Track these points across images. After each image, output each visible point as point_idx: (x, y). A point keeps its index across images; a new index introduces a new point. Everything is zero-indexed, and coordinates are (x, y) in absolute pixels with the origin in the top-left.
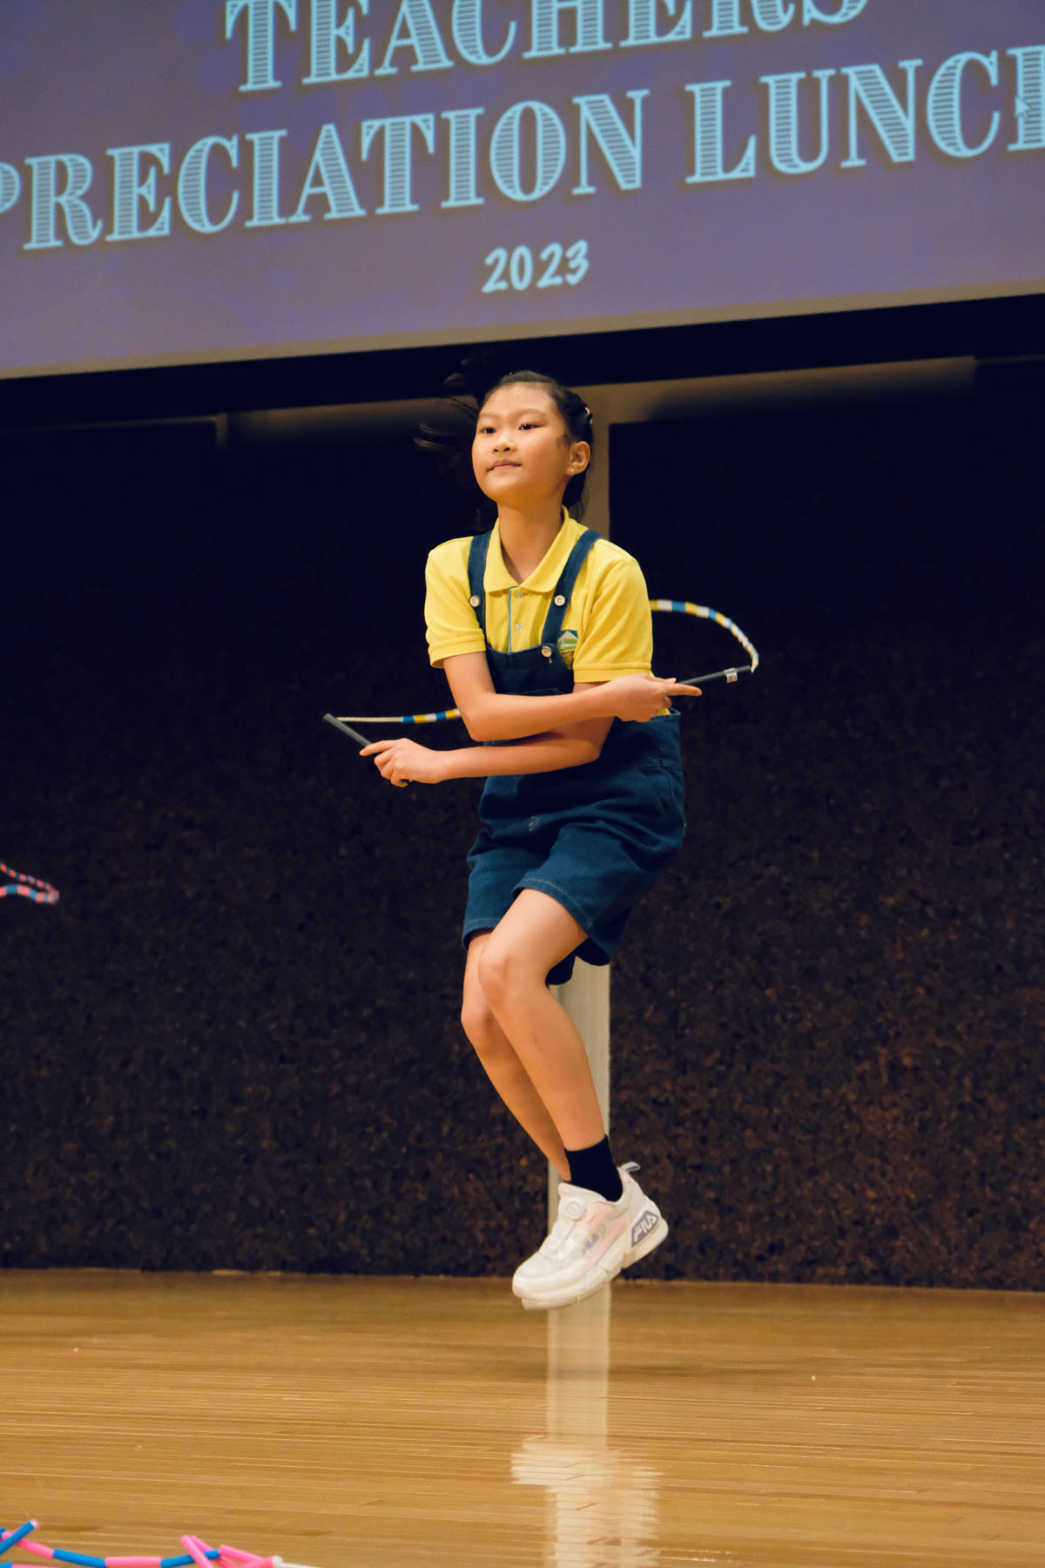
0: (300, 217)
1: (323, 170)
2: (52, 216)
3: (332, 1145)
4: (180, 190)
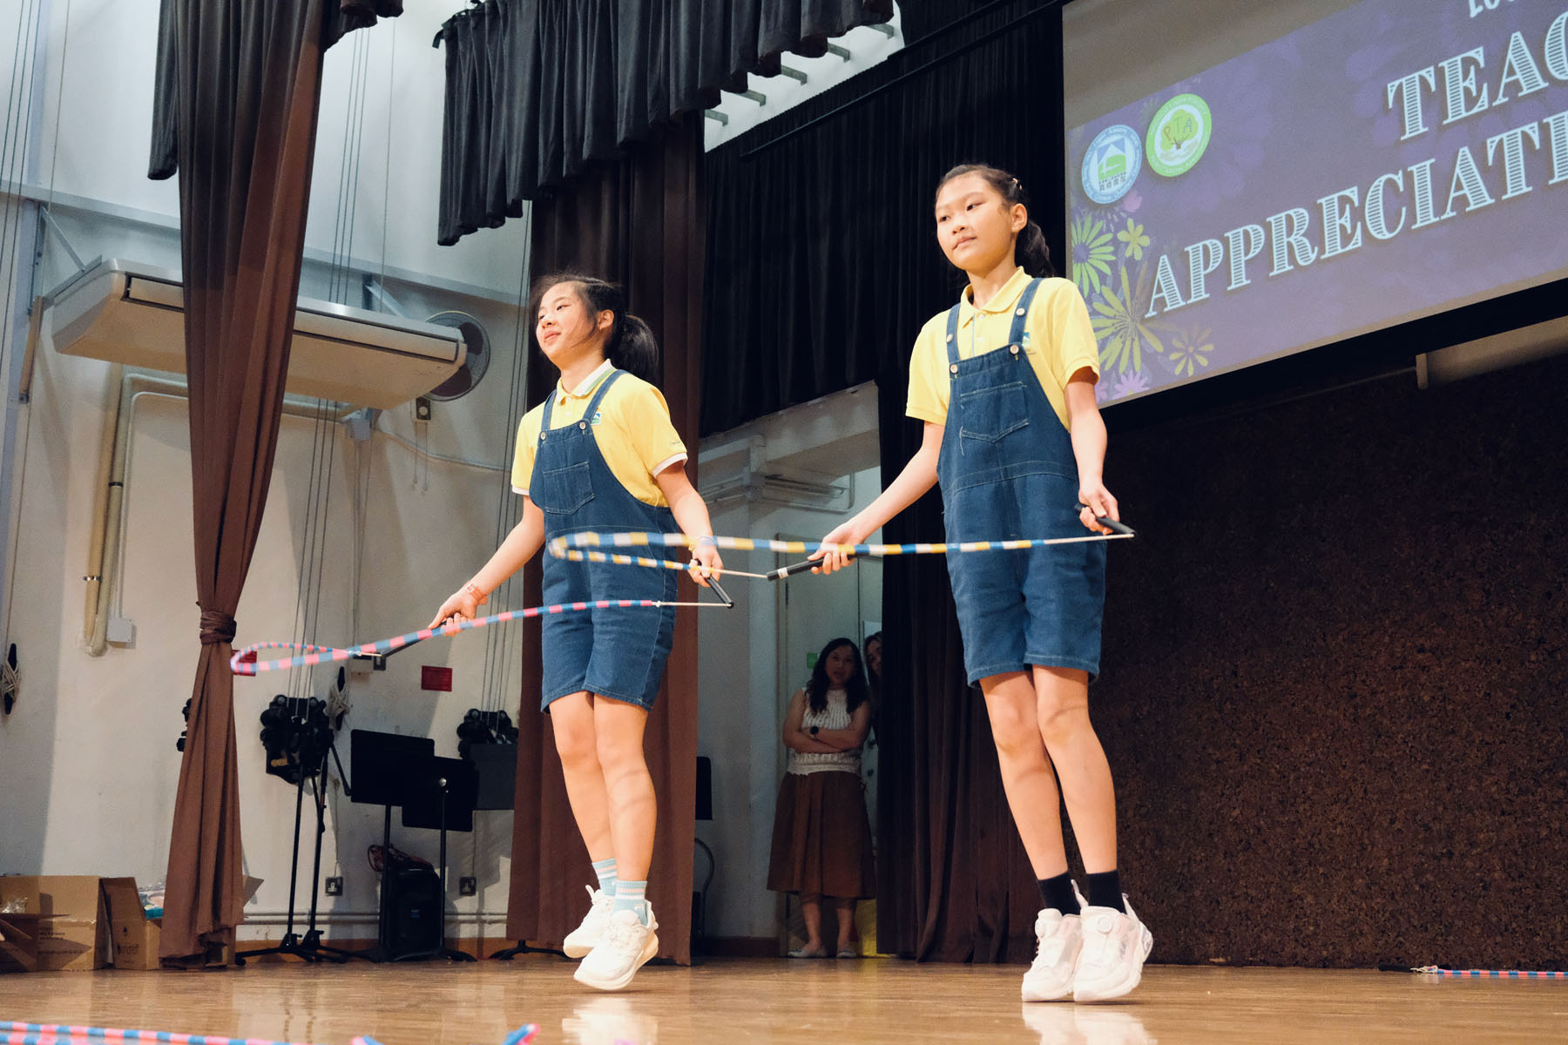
0: (1449, 214)
1: (1462, 179)
2: (1286, 251)
3: (1546, 874)
4: (1367, 215)
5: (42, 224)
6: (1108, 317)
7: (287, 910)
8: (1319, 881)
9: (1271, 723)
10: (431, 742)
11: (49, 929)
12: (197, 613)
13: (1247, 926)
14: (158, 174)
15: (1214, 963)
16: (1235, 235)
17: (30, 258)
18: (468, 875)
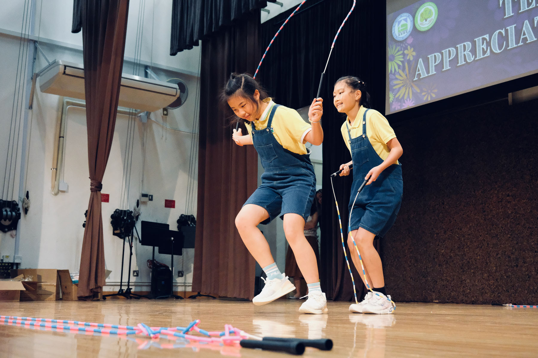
0: (521, 44)
1: (525, 31)
2: (463, 57)
4: (492, 44)
5: (36, 48)
6: (401, 80)
7: (120, 281)
8: (471, 274)
9: (456, 221)
10: (168, 225)
11: (40, 287)
12: (89, 181)
13: (446, 290)
14: (75, 31)
15: (435, 302)
16: (445, 52)
17: (32, 61)
18: (181, 270)
